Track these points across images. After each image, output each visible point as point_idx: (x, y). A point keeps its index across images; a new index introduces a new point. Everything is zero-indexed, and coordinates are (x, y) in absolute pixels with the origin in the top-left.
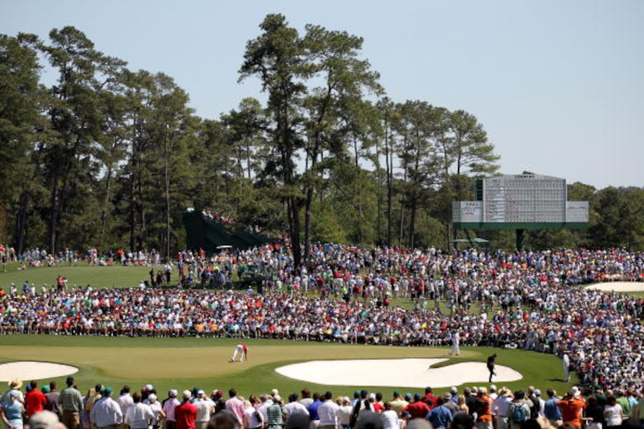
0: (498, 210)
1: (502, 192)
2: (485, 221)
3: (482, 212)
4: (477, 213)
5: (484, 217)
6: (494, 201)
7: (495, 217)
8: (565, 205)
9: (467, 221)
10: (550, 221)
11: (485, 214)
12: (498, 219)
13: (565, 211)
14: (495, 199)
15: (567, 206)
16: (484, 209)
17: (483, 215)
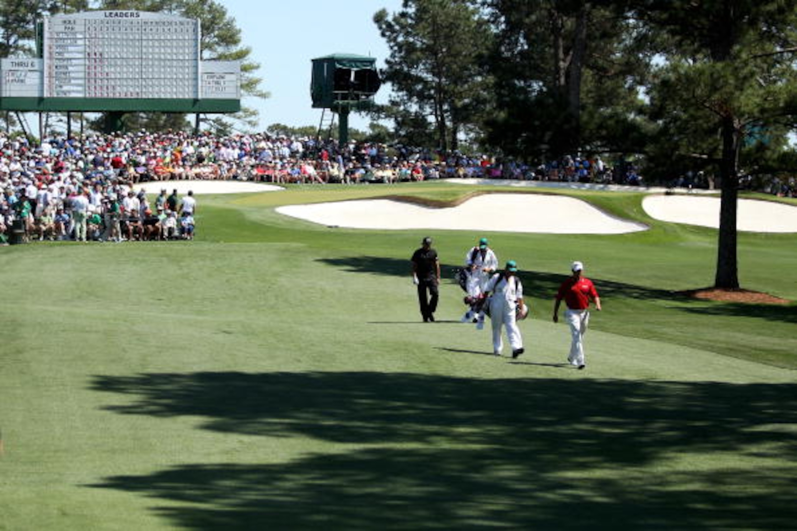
0: (72, 75)
1: (80, 42)
2: (46, 95)
3: (42, 78)
4: (33, 79)
5: (46, 87)
6: (64, 60)
7: (65, 88)
8: (196, 67)
9: (14, 94)
10: (168, 96)
11: (46, 81)
12: (69, 92)
13: (196, 79)
14: (66, 55)
15: (200, 71)
16: (46, 74)
17: (42, 84)
